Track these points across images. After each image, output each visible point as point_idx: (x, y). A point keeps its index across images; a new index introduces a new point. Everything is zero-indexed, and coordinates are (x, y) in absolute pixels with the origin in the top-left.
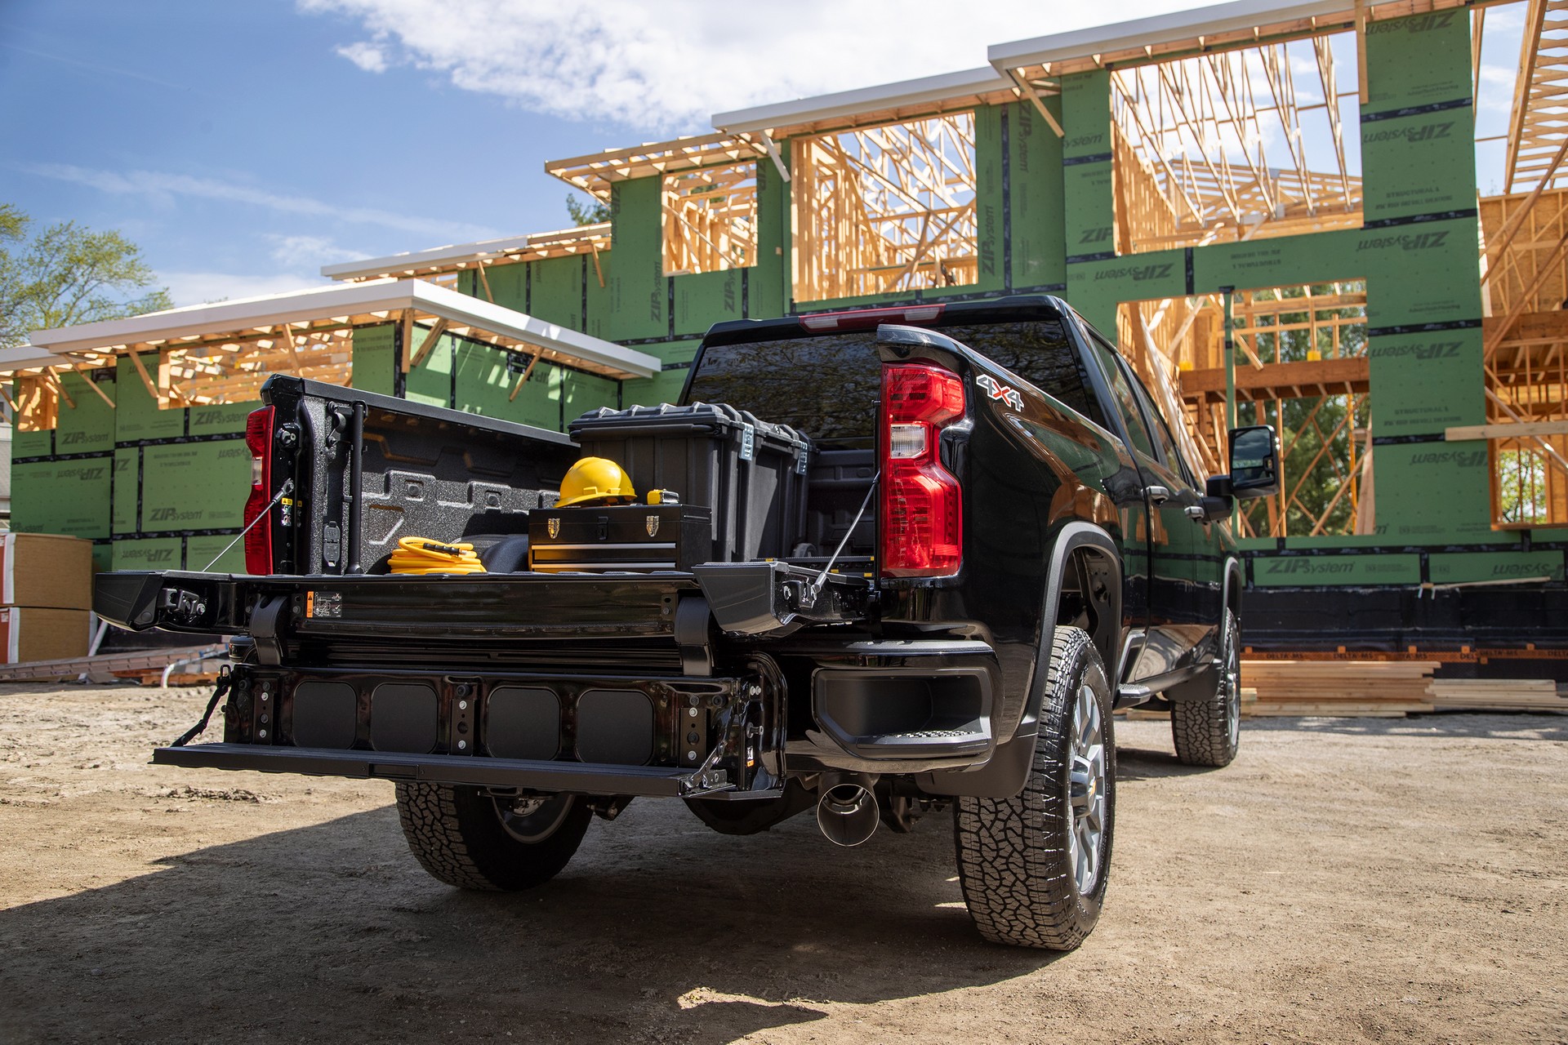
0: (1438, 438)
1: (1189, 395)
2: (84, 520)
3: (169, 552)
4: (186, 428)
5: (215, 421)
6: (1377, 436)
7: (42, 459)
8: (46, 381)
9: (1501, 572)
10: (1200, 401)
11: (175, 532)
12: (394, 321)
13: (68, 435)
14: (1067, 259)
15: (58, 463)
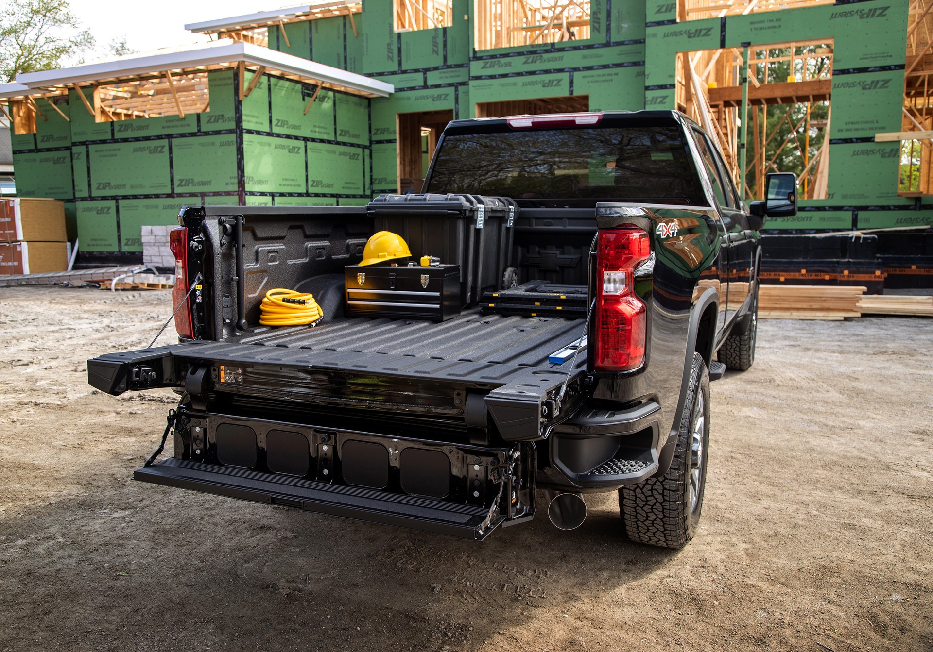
0: (870, 140)
1: (713, 103)
2: (58, 188)
3: (109, 208)
4: (113, 134)
5: (129, 130)
6: (833, 138)
7: (30, 151)
8: (27, 103)
9: (901, 222)
10: (720, 107)
11: (111, 197)
12: (233, 68)
13: (44, 137)
14: (646, 24)
15: (39, 153)
